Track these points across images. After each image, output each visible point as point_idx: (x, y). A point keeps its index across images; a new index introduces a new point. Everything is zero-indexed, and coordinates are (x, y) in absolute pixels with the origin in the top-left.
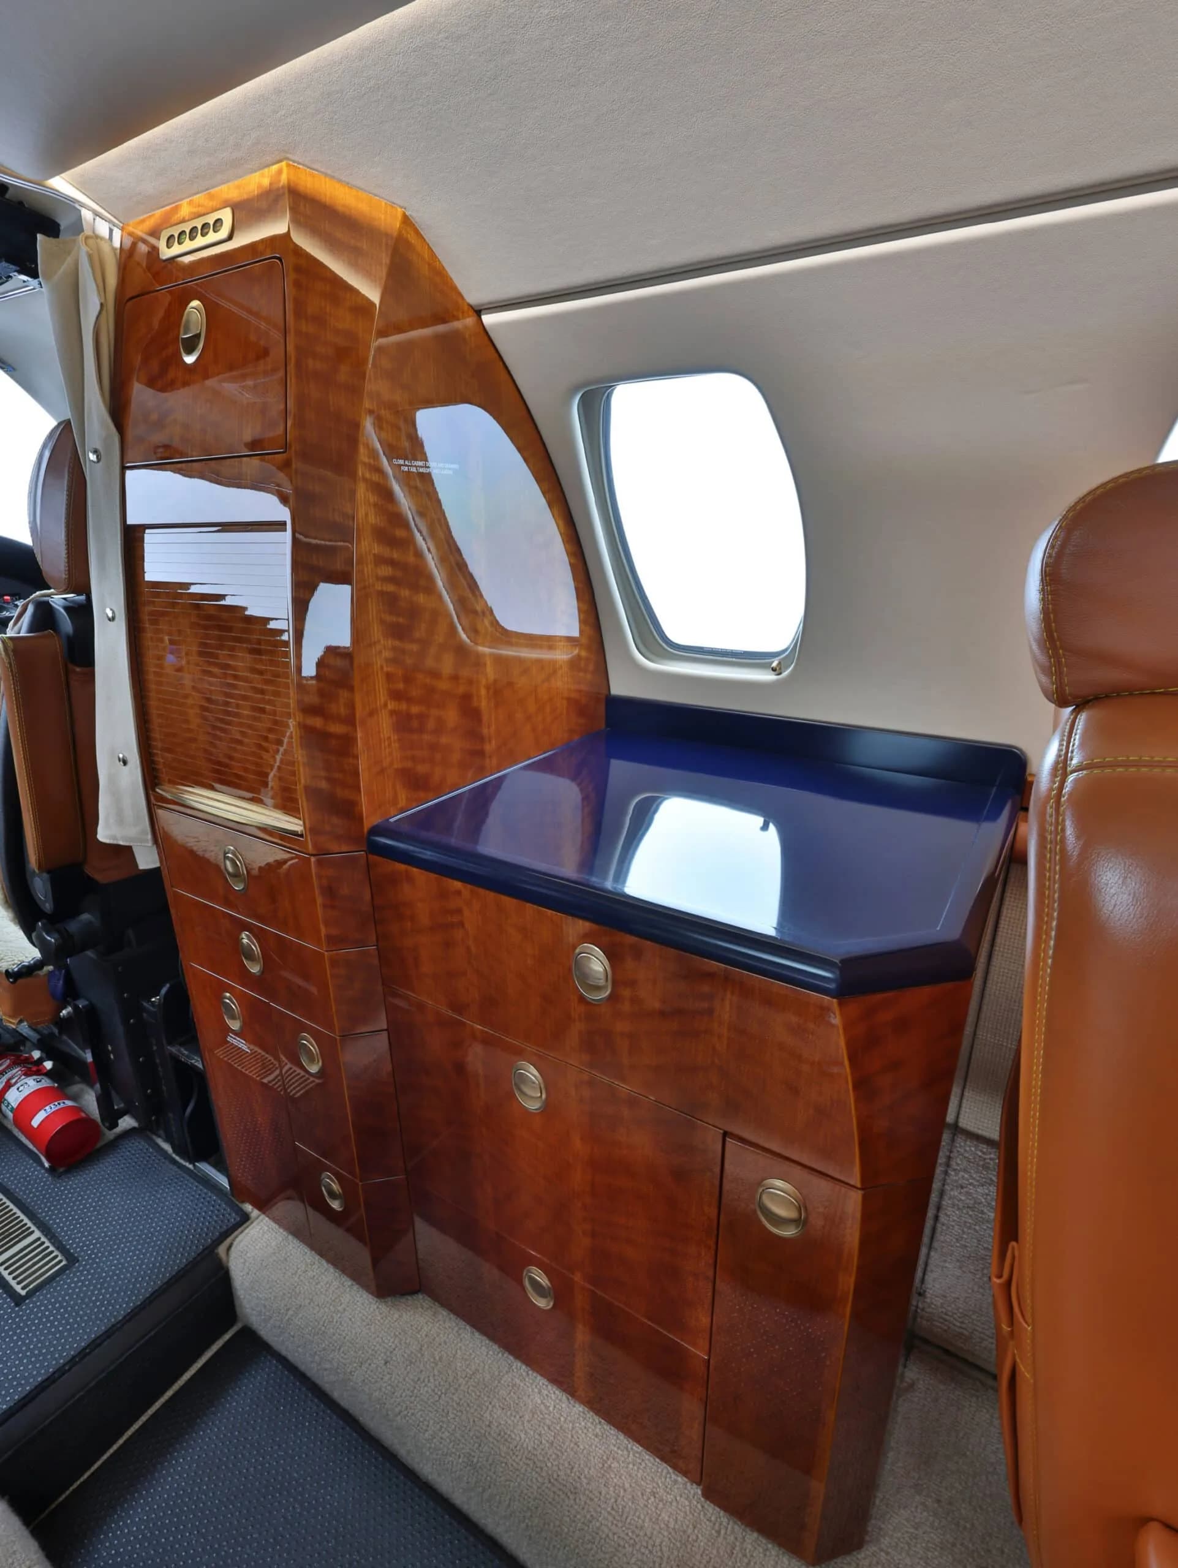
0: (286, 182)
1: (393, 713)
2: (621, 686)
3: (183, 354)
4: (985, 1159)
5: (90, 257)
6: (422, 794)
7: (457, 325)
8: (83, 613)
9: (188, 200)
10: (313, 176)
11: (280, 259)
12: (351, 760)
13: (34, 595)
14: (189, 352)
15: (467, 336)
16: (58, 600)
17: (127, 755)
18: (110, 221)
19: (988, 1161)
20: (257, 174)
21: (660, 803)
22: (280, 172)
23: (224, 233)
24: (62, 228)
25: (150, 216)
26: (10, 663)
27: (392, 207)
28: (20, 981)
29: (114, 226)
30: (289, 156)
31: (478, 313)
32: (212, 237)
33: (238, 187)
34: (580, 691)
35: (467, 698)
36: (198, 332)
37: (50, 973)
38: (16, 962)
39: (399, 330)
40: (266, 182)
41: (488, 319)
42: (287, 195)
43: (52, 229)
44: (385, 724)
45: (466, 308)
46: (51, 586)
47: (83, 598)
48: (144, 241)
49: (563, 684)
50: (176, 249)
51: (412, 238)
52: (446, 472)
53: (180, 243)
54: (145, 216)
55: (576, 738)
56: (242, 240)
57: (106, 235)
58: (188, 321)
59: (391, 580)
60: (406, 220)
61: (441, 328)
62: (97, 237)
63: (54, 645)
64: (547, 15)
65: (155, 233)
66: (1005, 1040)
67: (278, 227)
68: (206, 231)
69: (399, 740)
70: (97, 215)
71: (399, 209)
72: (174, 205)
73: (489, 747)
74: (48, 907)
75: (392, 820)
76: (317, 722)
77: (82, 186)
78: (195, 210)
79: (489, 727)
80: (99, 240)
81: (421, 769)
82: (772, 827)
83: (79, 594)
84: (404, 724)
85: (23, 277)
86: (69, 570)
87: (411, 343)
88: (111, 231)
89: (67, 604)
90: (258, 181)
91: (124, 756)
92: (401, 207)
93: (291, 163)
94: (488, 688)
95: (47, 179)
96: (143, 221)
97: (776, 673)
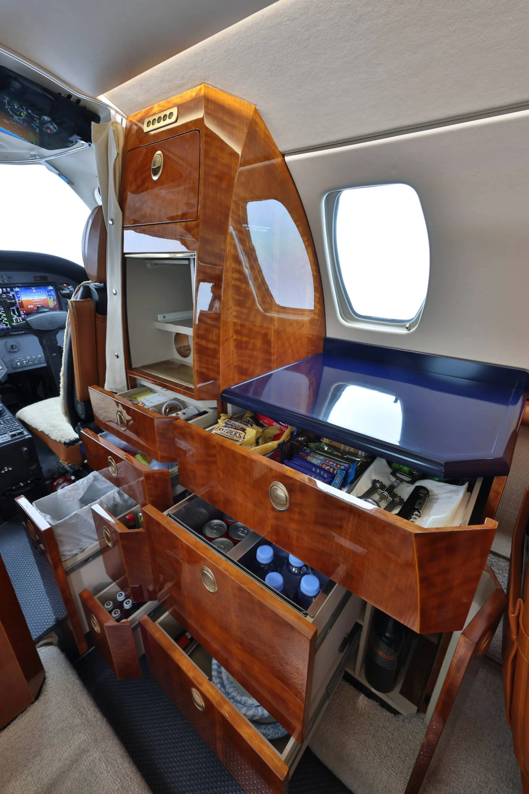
0: (203, 94)
1: (235, 340)
2: (331, 333)
3: (152, 175)
4: (492, 561)
5: (114, 131)
6: (244, 377)
7: (274, 161)
8: (103, 291)
9: (157, 104)
10: (215, 91)
11: (199, 131)
12: (217, 360)
13: (83, 283)
14: (155, 174)
15: (278, 166)
16: (92, 285)
17: (118, 353)
18: (122, 115)
19: (494, 562)
20: (190, 90)
21: (345, 387)
22: (201, 89)
23: (173, 119)
24: (101, 119)
25: (140, 112)
26: (74, 312)
27: (250, 105)
28: (70, 447)
29: (123, 117)
30: (206, 81)
31: (283, 155)
32: (168, 121)
33: (181, 97)
34: (313, 335)
35: (266, 335)
36: (160, 165)
37: (81, 444)
38: (68, 439)
39: (249, 163)
40: (194, 94)
41: (287, 159)
42: (203, 100)
43: (97, 119)
44: (232, 345)
45: (278, 153)
46: (90, 278)
47: (102, 285)
48: (136, 125)
49: (306, 331)
50: (152, 127)
51: (258, 120)
52: (264, 231)
53: (153, 124)
54: (137, 112)
55: (310, 356)
56: (181, 122)
57: (119, 121)
58: (155, 162)
59: (237, 279)
60: (256, 111)
61: (267, 163)
62: (116, 123)
63: (91, 305)
64: (339, 5)
65: (141, 121)
66: (508, 508)
67: (199, 115)
68: (165, 118)
69: (237, 352)
70: (117, 112)
71: (253, 106)
72: (151, 107)
73: (273, 358)
74: (83, 417)
75: (232, 388)
76: (204, 343)
77: (111, 99)
78: (160, 109)
79: (274, 349)
80: (117, 125)
81: (245, 366)
82: (399, 401)
83: (101, 283)
84: (239, 345)
85: (83, 142)
86: (98, 273)
87: (254, 170)
88: (122, 120)
89: (97, 287)
90: (190, 94)
91: (117, 354)
92: (254, 105)
93: (206, 85)
94: (275, 331)
95: (98, 96)
96: (137, 115)
97: (408, 329)
